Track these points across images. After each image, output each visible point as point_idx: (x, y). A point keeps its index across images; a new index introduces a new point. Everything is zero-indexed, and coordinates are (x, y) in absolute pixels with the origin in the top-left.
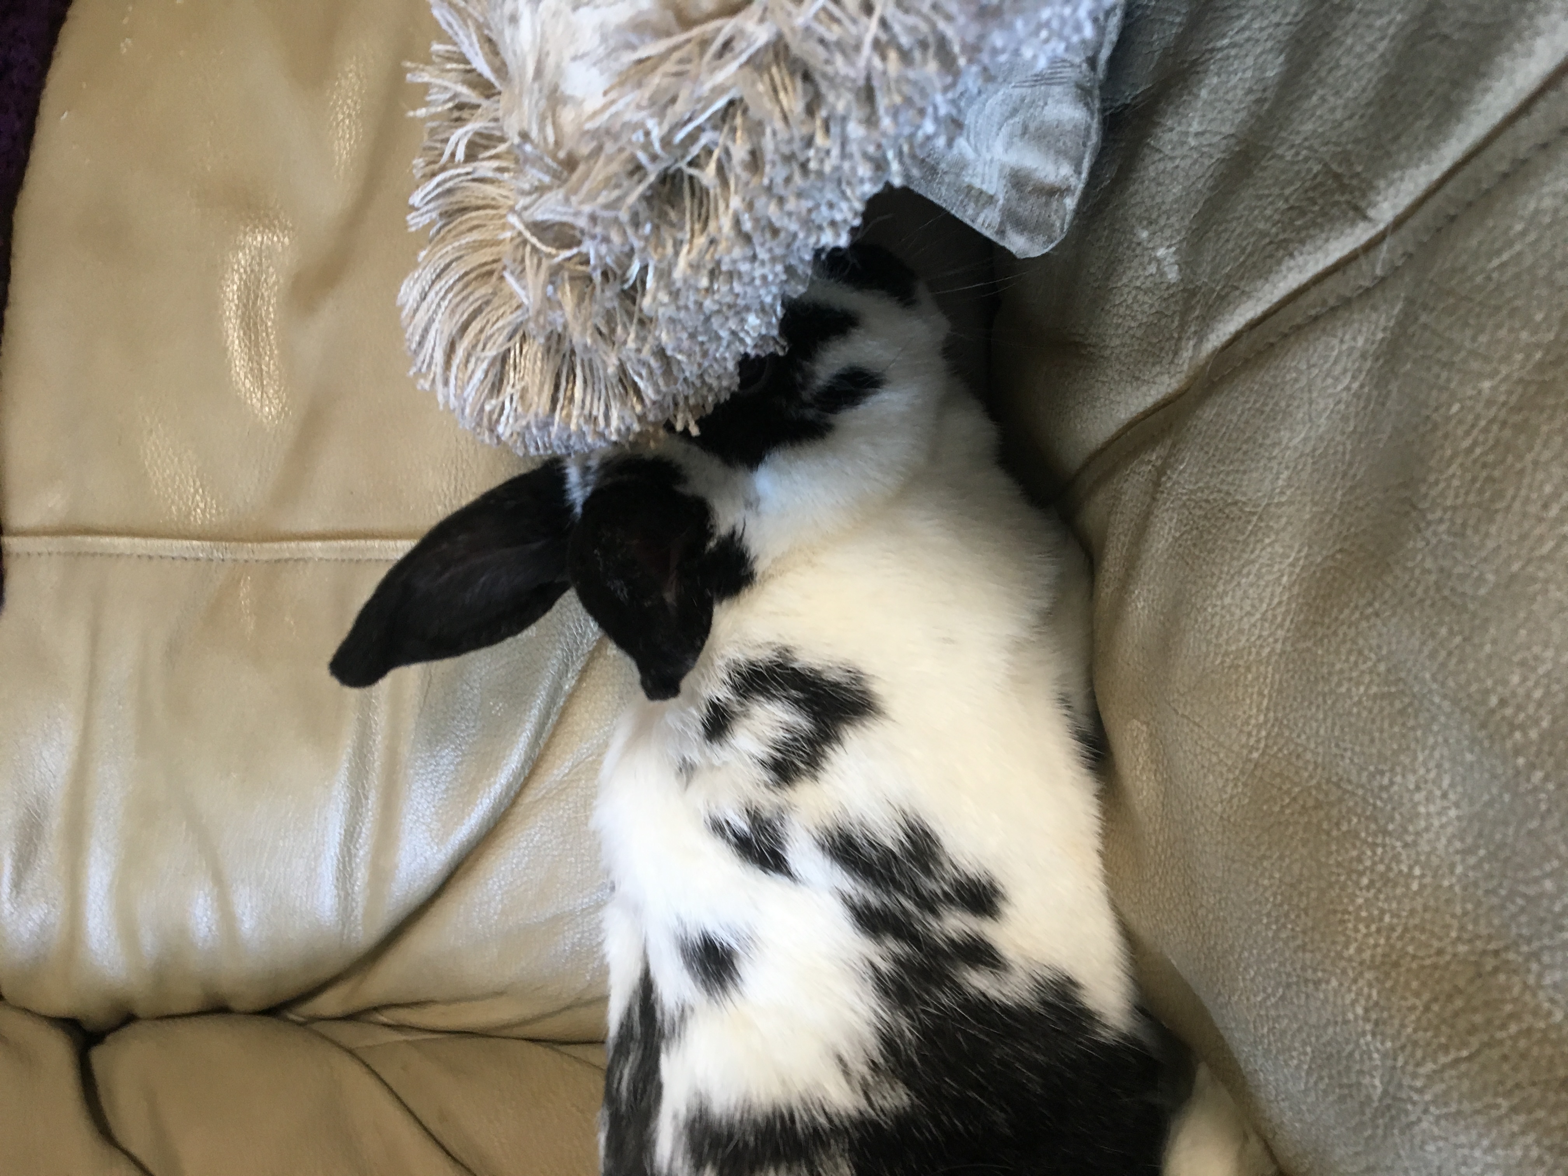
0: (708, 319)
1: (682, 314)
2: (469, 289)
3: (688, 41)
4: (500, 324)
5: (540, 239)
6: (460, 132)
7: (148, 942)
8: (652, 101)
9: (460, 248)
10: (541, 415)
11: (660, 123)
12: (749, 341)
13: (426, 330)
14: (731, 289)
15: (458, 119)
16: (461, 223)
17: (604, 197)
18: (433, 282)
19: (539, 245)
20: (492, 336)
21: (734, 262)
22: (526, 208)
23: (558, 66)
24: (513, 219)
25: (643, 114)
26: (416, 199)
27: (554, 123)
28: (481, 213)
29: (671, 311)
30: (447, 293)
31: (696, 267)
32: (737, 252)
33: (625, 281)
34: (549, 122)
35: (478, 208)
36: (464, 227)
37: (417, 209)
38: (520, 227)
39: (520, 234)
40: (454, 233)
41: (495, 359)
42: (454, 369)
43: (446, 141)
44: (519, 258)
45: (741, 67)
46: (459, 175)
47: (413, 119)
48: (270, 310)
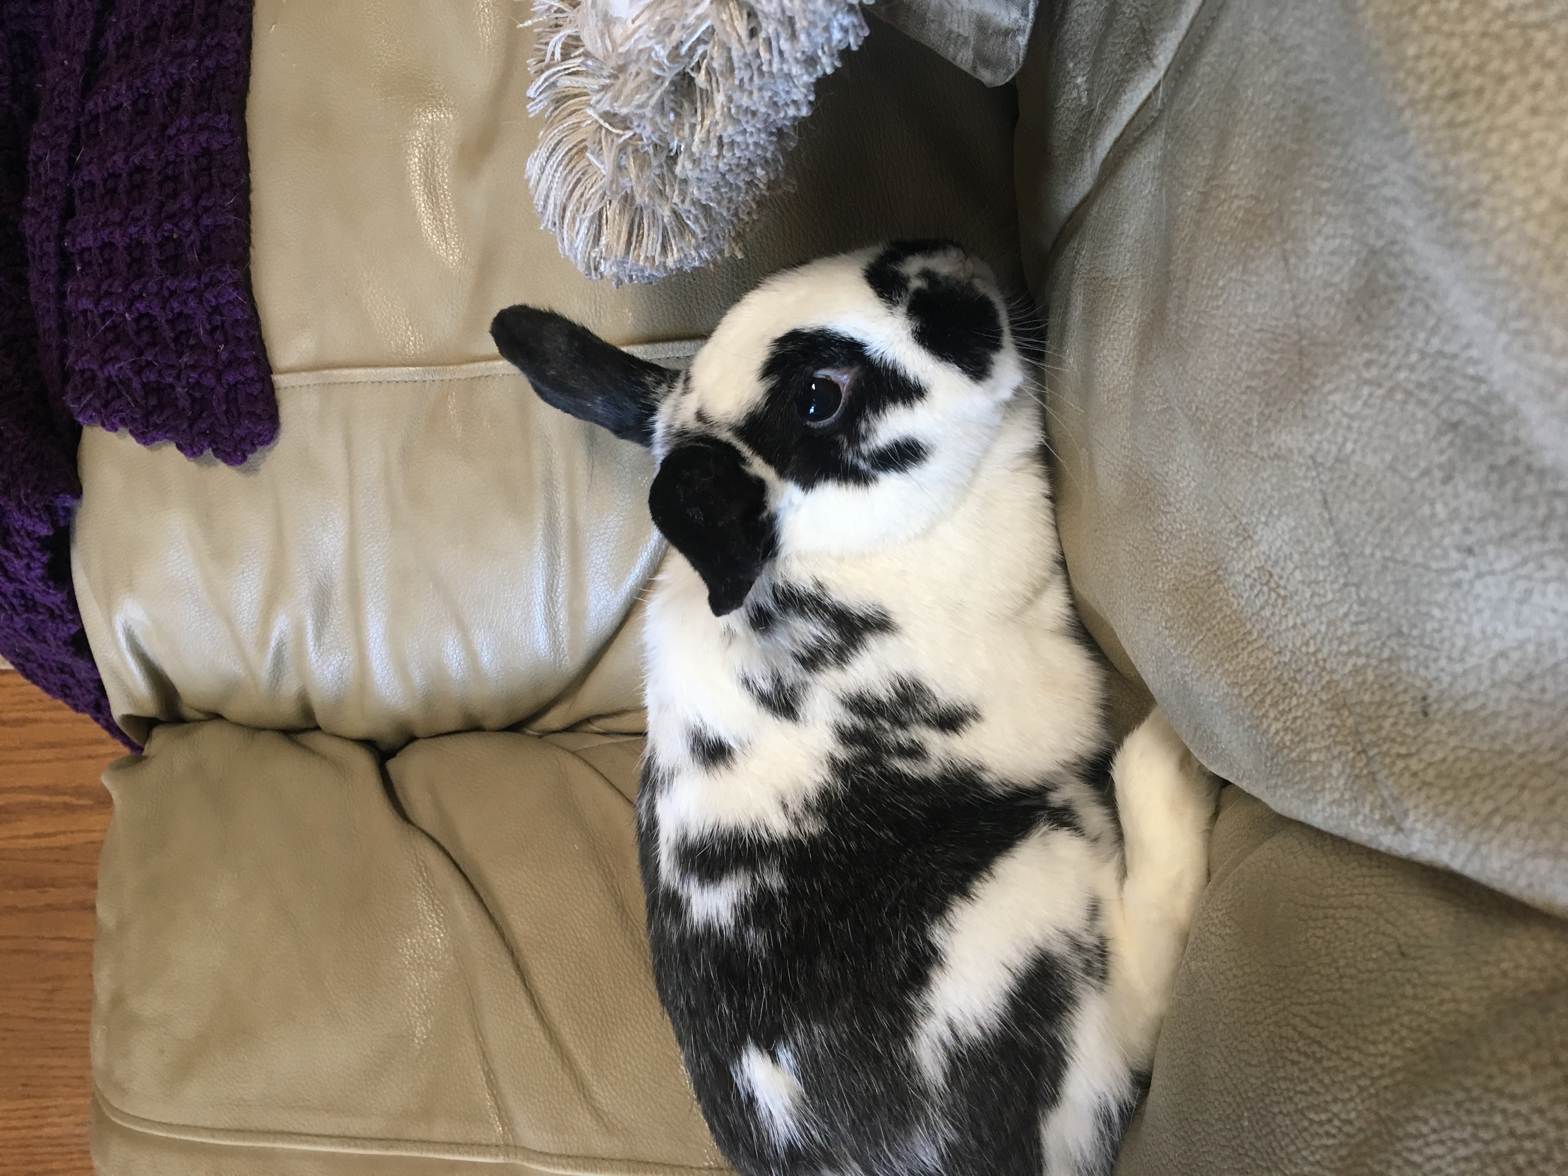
0: (723, 175)
1: (705, 175)
2: (573, 163)
4: (593, 190)
5: (610, 124)
6: (557, 37)
8: (658, 31)
9: (562, 131)
10: (619, 258)
11: (663, 47)
12: (761, 186)
13: (547, 197)
14: (734, 154)
15: (557, 26)
16: (564, 109)
17: (639, 98)
18: (548, 159)
19: (610, 128)
20: (589, 200)
21: (730, 136)
22: (598, 102)
24: (590, 112)
25: (652, 42)
26: (531, 93)
27: (610, 37)
28: (577, 100)
29: (697, 173)
30: (558, 166)
31: (706, 142)
32: (730, 130)
33: (670, 151)
34: (606, 36)
35: (576, 96)
36: (565, 113)
37: (534, 99)
38: (596, 117)
39: (597, 121)
40: (559, 118)
41: (593, 217)
42: (565, 226)
43: (547, 44)
44: (597, 139)
46: (559, 71)
47: (522, 30)
48: (445, 176)
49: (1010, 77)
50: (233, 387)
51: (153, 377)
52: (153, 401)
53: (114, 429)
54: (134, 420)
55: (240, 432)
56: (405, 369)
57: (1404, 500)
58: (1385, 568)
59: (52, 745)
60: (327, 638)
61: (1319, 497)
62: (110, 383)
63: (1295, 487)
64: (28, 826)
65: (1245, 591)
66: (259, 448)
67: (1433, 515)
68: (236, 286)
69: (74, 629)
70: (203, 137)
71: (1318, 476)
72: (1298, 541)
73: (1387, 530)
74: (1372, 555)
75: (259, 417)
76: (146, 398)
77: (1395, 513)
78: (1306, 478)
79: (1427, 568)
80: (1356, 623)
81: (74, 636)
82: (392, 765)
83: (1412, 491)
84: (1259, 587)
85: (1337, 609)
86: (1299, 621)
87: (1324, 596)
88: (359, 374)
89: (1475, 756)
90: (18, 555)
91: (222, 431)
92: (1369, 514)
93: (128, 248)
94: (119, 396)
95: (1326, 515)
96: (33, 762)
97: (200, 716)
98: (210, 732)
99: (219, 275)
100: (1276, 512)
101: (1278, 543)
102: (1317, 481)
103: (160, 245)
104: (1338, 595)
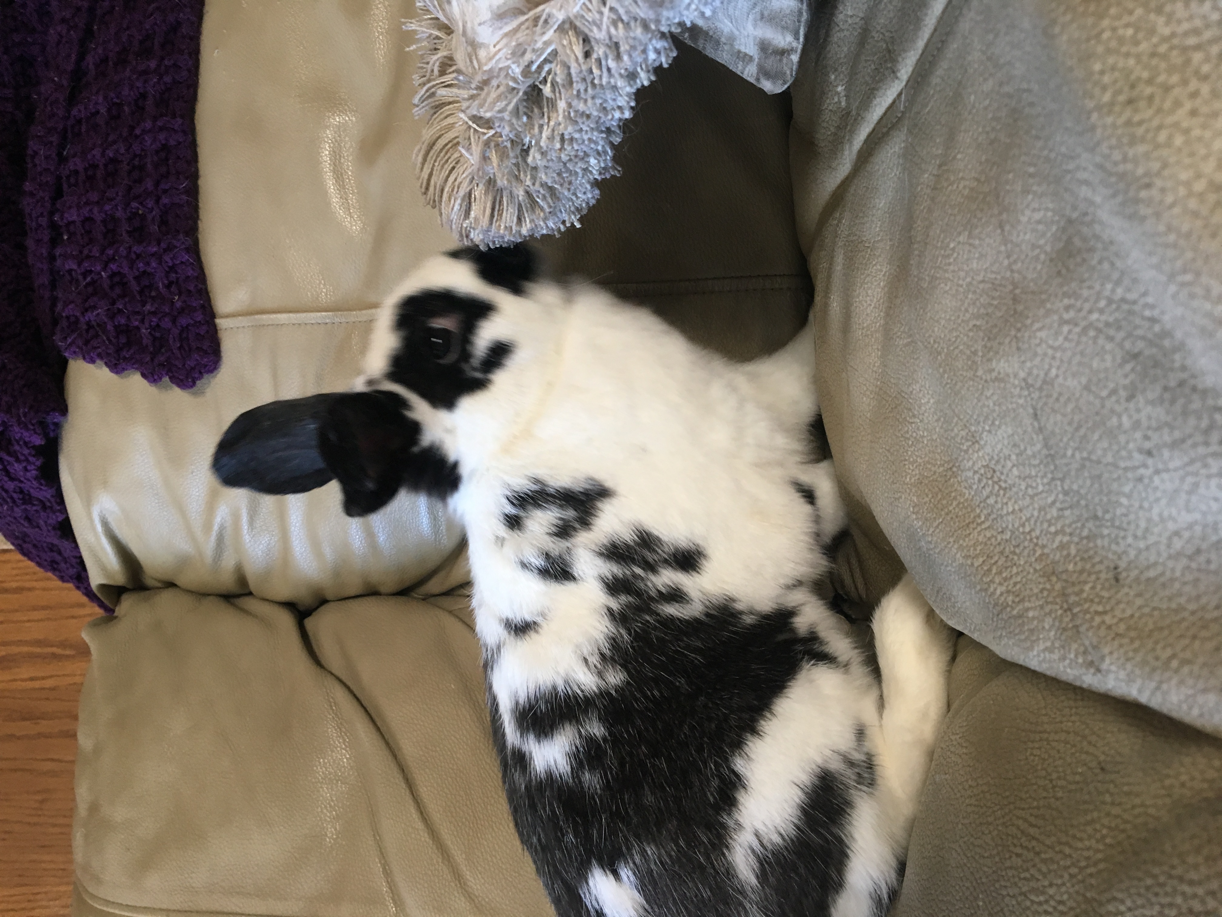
0: (565, 164)
1: (551, 164)
2: (449, 155)
3: (527, 20)
4: (464, 175)
5: (478, 125)
6: (435, 57)
7: (328, 553)
8: (513, 54)
9: (441, 130)
10: (485, 228)
11: (518, 66)
12: (594, 172)
14: (573, 148)
15: (436, 49)
16: (441, 113)
17: (500, 105)
19: (477, 128)
20: (461, 183)
21: (570, 134)
22: (468, 108)
23: (473, 29)
24: (462, 115)
25: (509, 62)
26: (416, 101)
27: (477, 58)
28: (451, 106)
29: (544, 163)
30: (437, 157)
31: (551, 138)
32: (570, 129)
33: (524, 145)
34: (474, 57)
35: (450, 103)
36: (442, 116)
37: (418, 106)
38: (466, 119)
39: (467, 123)
40: (437, 120)
41: (464, 196)
42: (443, 204)
43: (428, 63)
44: (467, 136)
45: (555, 31)
46: (437, 84)
47: (408, 52)
48: (349, 166)
49: (786, 86)
50: (185, 329)
51: (123, 321)
52: (123, 340)
53: (92, 361)
54: (108, 354)
55: (191, 363)
56: (319, 314)
57: (1097, 414)
58: (1083, 467)
59: (44, 608)
60: (258, 523)
61: (1031, 411)
62: (89, 326)
63: (1011, 403)
64: (25, 672)
65: (974, 483)
66: (206, 376)
67: (1120, 425)
68: (187, 250)
69: (61, 518)
70: (162, 136)
71: (1029, 395)
72: (1015, 445)
73: (1085, 436)
74: (1073, 456)
75: (206, 352)
76: (117, 337)
77: (1090, 424)
78: (1020, 396)
79: (1116, 467)
80: (1062, 509)
81: (61, 523)
82: (309, 623)
83: (1103, 406)
84: (985, 481)
85: (1046, 498)
86: (1017, 507)
87: (1036, 488)
88: (283, 318)
89: (1156, 613)
90: (18, 460)
91: (177, 363)
92: (1070, 424)
93: (104, 221)
94: (97, 336)
95: (1036, 424)
96: (29, 621)
97: (159, 585)
98: (166, 597)
99: (175, 242)
100: (997, 423)
101: (999, 446)
102: (1029, 399)
103: (129, 219)
104: (1047, 487)
